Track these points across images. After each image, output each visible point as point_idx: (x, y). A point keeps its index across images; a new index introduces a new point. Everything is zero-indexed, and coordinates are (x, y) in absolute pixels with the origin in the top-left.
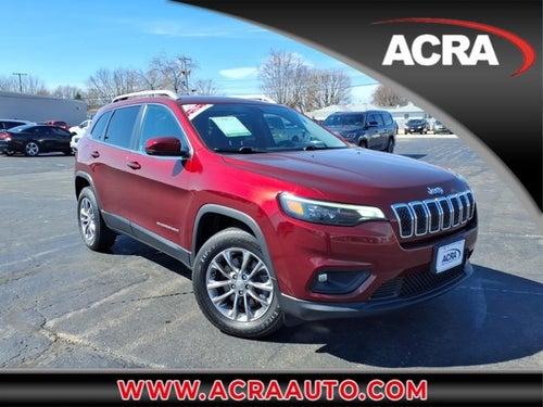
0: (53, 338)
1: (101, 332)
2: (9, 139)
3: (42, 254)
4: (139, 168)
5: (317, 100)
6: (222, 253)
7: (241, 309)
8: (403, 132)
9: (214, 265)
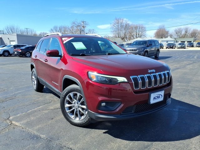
0: (10, 123)
1: (27, 122)
2: (20, 51)
3: (18, 92)
4: (47, 61)
5: (133, 36)
6: (70, 94)
7: (77, 115)
8: (165, 48)
9: (67, 98)
